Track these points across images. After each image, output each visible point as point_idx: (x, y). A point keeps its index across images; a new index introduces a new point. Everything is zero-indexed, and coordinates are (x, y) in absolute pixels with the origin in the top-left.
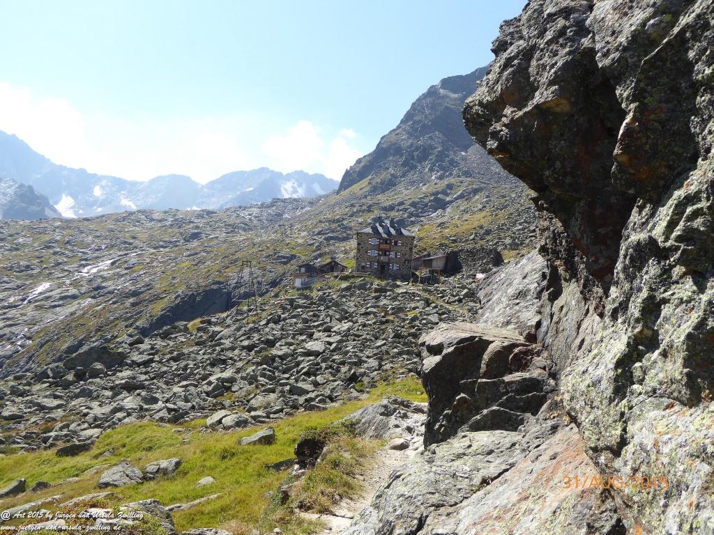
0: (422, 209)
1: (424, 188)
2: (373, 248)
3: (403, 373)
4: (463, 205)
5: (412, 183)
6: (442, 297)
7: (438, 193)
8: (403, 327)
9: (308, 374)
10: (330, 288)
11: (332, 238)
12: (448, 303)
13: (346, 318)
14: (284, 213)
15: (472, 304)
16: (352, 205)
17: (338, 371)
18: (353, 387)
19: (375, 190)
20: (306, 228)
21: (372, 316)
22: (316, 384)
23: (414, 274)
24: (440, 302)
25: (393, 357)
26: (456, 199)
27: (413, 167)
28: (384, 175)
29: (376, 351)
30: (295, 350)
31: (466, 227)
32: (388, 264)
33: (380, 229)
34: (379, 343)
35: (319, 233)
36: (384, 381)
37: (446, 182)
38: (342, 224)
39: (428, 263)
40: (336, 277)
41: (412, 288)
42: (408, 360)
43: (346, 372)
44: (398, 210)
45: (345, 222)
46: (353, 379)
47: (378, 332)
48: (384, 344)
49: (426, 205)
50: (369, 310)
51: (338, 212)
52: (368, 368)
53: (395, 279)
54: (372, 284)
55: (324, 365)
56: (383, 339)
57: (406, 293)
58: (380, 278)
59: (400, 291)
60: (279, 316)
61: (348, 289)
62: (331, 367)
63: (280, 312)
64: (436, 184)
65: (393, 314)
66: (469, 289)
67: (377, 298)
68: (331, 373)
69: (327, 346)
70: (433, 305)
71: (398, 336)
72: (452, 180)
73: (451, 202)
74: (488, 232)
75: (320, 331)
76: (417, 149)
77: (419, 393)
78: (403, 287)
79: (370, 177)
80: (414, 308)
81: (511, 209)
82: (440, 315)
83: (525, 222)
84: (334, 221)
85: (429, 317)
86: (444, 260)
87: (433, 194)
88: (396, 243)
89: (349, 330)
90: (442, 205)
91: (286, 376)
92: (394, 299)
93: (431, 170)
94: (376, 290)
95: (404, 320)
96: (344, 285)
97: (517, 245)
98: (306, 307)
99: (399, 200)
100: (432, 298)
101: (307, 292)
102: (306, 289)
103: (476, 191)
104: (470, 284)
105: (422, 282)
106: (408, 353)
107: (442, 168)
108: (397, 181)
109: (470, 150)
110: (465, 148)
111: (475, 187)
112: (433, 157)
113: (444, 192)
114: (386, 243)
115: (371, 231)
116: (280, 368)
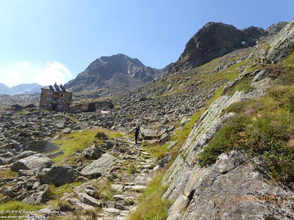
1: (92, 91)
2: (49, 97)
5: (88, 89)
7: (96, 93)
26: (103, 95)
27: (89, 84)
28: (79, 86)
37: (100, 89)
64: (96, 90)
72: (102, 89)
79: (73, 87)
88: (62, 95)
93: (95, 86)
99: (82, 94)
107: (99, 85)
108: (83, 88)
109: (109, 80)
110: (108, 80)
111: (110, 92)
112: (96, 81)
113: (99, 93)
114: (56, 95)
115: (49, 89)
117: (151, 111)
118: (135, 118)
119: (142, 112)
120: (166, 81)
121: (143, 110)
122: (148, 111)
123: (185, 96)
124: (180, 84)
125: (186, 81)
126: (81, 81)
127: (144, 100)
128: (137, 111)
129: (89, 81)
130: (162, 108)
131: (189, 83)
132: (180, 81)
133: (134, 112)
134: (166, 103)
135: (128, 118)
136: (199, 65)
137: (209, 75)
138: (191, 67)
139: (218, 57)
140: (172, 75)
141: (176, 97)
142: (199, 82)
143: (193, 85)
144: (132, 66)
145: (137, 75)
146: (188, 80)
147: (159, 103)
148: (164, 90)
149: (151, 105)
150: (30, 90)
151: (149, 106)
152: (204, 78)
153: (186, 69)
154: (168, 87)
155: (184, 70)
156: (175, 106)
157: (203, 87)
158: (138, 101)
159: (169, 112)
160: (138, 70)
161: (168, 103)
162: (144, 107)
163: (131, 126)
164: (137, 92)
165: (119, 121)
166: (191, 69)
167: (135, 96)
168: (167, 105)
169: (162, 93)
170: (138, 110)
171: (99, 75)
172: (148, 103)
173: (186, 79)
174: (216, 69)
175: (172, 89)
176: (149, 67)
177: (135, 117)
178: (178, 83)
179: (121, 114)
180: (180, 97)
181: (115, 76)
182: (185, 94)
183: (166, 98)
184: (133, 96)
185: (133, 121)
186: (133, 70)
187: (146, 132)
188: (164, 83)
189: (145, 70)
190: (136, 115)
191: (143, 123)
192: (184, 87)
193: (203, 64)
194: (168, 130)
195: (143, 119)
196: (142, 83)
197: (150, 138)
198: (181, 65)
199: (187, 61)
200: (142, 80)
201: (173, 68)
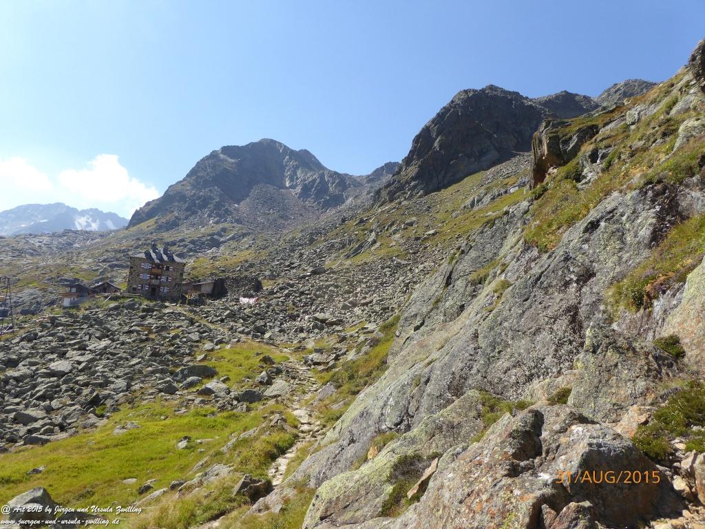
0: (200, 246)
1: (203, 230)
2: (145, 271)
3: (152, 394)
4: (233, 244)
5: (193, 225)
6: (206, 317)
7: (214, 234)
8: (163, 345)
9: (43, 398)
10: (98, 307)
11: (116, 266)
12: (211, 322)
13: (108, 336)
14: (74, 243)
15: (232, 323)
16: (138, 239)
17: (79, 393)
18: (93, 412)
19: (160, 228)
20: (93, 256)
21: (135, 334)
22: (49, 410)
23: (183, 297)
24: (204, 322)
25: (146, 376)
26: (228, 240)
27: (194, 213)
28: (169, 217)
29: (127, 370)
30: (37, 370)
31: (234, 260)
32: (159, 286)
33: (154, 255)
34: (135, 361)
35: (104, 261)
36: (129, 403)
37: (221, 226)
38: (128, 255)
39: (197, 288)
40: (106, 297)
41: (179, 309)
42: (160, 379)
43: (87, 395)
44: (179, 246)
45: (130, 253)
46: (95, 402)
47: (136, 350)
48: (139, 363)
49: (203, 243)
50: (133, 328)
51: (125, 244)
52: (114, 390)
53: (164, 300)
54: (140, 304)
55: (64, 387)
56: (139, 358)
57: (172, 313)
58: (149, 299)
59: (167, 311)
60: (36, 335)
61: (116, 308)
62: (72, 389)
63: (38, 329)
64: (212, 227)
65: (156, 332)
66: (230, 310)
67: (143, 318)
68: (70, 396)
69: (76, 365)
70: (197, 324)
71: (155, 354)
72: (226, 225)
73: (225, 242)
74: (252, 266)
75: (74, 350)
76: (199, 198)
77: (163, 417)
78: (170, 308)
79: (157, 218)
80: (178, 327)
81: (271, 249)
82: (202, 333)
83: (282, 259)
84: (120, 251)
85: (190, 335)
86: (212, 286)
87: (210, 235)
88: (168, 269)
89: (106, 348)
90: (217, 244)
91: (17, 400)
92: (160, 318)
93: (210, 216)
94: (144, 310)
95: (165, 338)
96: (113, 305)
97: (275, 277)
98: (69, 325)
99: (180, 238)
100: (196, 318)
101: (74, 311)
102: (73, 308)
103: (244, 235)
104: (233, 306)
105: (189, 304)
106: (162, 372)
107: (218, 215)
108: (181, 222)
109: (242, 203)
110: (238, 202)
112: (211, 206)
114: (158, 268)
115: (144, 257)
116: (13, 391)
117: (331, 300)
118: (303, 313)
119: (314, 300)
120: (367, 226)
121: (317, 297)
122: (326, 297)
123: (399, 266)
124: (394, 233)
125: (407, 228)
126: (176, 204)
127: (319, 274)
128: (307, 298)
129: (195, 204)
130: (352, 292)
131: (412, 232)
132: (394, 228)
133: (300, 301)
134: (360, 282)
135: (289, 312)
136: (438, 189)
137: (454, 214)
138: (421, 192)
139: (479, 171)
140: (380, 210)
141: (383, 268)
142: (431, 232)
143: (417, 239)
144: (296, 168)
145: (306, 190)
146: (411, 224)
147: (348, 281)
148: (361, 247)
149: (331, 285)
150: (45, 221)
151: (328, 287)
152: (443, 222)
153: (411, 196)
154: (369, 240)
155: (405, 199)
156: (377, 287)
157: (437, 246)
158: (307, 276)
159: (363, 301)
160: (310, 180)
161: (364, 280)
162: (320, 289)
163: (296, 331)
164: (306, 244)
165: (275, 320)
166: (420, 197)
167: (301, 255)
168: (364, 286)
169: (356, 252)
170: (309, 296)
171: (219, 190)
172: (327, 281)
173: (407, 224)
174: (468, 202)
175: (378, 244)
176: (336, 173)
177: (302, 311)
178: (391, 231)
179: (277, 305)
180: (390, 268)
181: (254, 192)
182: (399, 261)
183: (364, 268)
184: (296, 255)
185: (299, 319)
186: (297, 178)
187: (315, 357)
188: (363, 230)
189: (326, 179)
190: (303, 306)
191: (315, 327)
192: (402, 241)
193: (445, 187)
194: (340, 353)
195: (316, 319)
196: (318, 210)
197: (319, 364)
198: (401, 188)
199: (413, 179)
200: (319, 203)
201: (384, 194)
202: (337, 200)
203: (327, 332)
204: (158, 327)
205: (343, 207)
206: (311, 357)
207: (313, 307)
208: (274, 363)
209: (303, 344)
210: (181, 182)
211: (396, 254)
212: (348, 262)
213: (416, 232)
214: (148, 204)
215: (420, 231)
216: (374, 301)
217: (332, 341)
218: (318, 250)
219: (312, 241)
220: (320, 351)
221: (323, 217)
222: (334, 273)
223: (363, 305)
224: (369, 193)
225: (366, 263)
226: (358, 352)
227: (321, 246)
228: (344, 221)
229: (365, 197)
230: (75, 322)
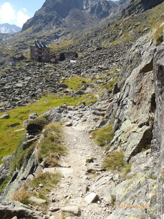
0: (51, 38)
1: (51, 31)
2: (36, 51)
3: (50, 93)
4: (64, 37)
5: (47, 29)
6: (60, 68)
7: (55, 33)
8: (48, 78)
9: (18, 94)
10: (22, 65)
11: (21, 48)
12: (62, 70)
13: (29, 75)
14: (2, 39)
15: (69, 70)
16: (27, 37)
17: (28, 93)
18: (34, 98)
19: (35, 31)
20: (11, 44)
21: (38, 74)
22: (21, 98)
23: (50, 61)
24: (59, 70)
25: (46, 88)
26: (62, 35)
27: (47, 24)
28: (37, 26)
29: (40, 86)
30: (12, 86)
31: (66, 45)
32: (42, 57)
33: (38, 45)
34: (41, 83)
35: (16, 46)
36: (44, 95)
37: (58, 29)
38: (24, 43)
39: (55, 57)
40: (24, 62)
41: (50, 65)
42: (51, 89)
43: (31, 93)
44: (43, 39)
45: (25, 43)
46: (34, 95)
47: (40, 80)
48: (43, 84)
49: (52, 37)
50: (36, 73)
51: (22, 39)
52: (38, 92)
53: (44, 62)
54: (36, 64)
55: (23, 91)
56: (42, 82)
57: (48, 67)
58: (39, 62)
59: (46, 66)
60: (5, 75)
61: (28, 65)
62: (26, 92)
63: (5, 74)
64: (55, 30)
65: (45, 74)
66: (68, 65)
67: (39, 69)
68: (26, 94)
69: (24, 85)
70: (57, 71)
71: (47, 81)
72: (60, 29)
73: (60, 36)
74: (73, 47)
75: (20, 80)
76: (48, 17)
77: (56, 99)
78: (47, 65)
79: (32, 26)
80: (51, 72)
81: (80, 39)
82: (60, 74)
83: (84, 43)
84: (21, 42)
85: (57, 75)
86: (60, 56)
87: (54, 34)
88: (44, 50)
89: (30, 79)
90: (57, 37)
91: (11, 95)
92: (45, 69)
93: (53, 25)
94: (38, 66)
95: (48, 76)
96: (27, 64)
97: (82, 51)
98: (15, 72)
99: (43, 35)
100: (57, 68)
101: (14, 67)
102: (14, 65)
103: (68, 33)
104: (69, 63)
105: (53, 63)
106: (51, 86)
107: (57, 24)
108: (42, 28)
109: (66, 18)
110: (64, 18)
111: (68, 31)
112: (54, 20)
113: (58, 33)
114: (41, 50)
115: (35, 46)
116: (8, 93)
117: (104, 60)
118: (94, 65)
119: (98, 60)
120: (119, 27)
121: (99, 59)
122: (102, 59)
124: (130, 30)
125: (135, 28)
126: (39, 20)
127: (99, 49)
128: (95, 60)
129: (47, 20)
130: (112, 57)
131: (137, 29)
132: (130, 28)
133: (93, 61)
134: (115, 52)
135: (89, 65)
136: (151, 8)
137: (157, 20)
138: (143, 9)
140: (124, 20)
141: (125, 46)
142: (146, 29)
143: (140, 32)
145: (93, 10)
146: (137, 26)
147: (111, 52)
148: (116, 37)
151: (103, 55)
152: (152, 24)
153: (138, 12)
154: (119, 34)
155: (136, 14)
156: (122, 54)
158: (95, 51)
159: (116, 60)
160: (94, 5)
161: (117, 52)
162: (100, 56)
163: (92, 72)
164: (93, 36)
165: (84, 68)
166: (143, 12)
167: (92, 41)
168: (117, 54)
169: (114, 39)
170: (96, 59)
171: (56, 12)
172: (102, 52)
175: (123, 35)
178: (129, 29)
179: (84, 63)
180: (127, 46)
181: (71, 12)
182: (131, 43)
183: (117, 46)
184: (90, 41)
185: (93, 68)
186: (89, 5)
187: (100, 81)
188: (117, 29)
189: (101, 4)
190: (94, 63)
191: (99, 71)
192: (133, 34)
193: (154, 6)
194: (108, 79)
195: (99, 68)
196: (98, 19)
197: (101, 83)
198: (134, 8)
199: (140, 3)
200: (98, 16)
201: (127, 11)
202: (106, 14)
203: (103, 72)
204: (44, 72)
205: (108, 17)
206: (98, 81)
207: (98, 63)
208: (86, 83)
209: (95, 77)
210: (40, 9)
211: (131, 39)
212: (111, 44)
213: (140, 29)
214: (28, 20)
215: (141, 29)
216: (121, 60)
217: (105, 75)
218: (99, 39)
219: (96, 35)
220: (101, 79)
221: (100, 23)
222: (105, 49)
223: (116, 62)
224: (120, 10)
225: (118, 44)
226: (113, 79)
227: (100, 37)
228: (109, 25)
229: (119, 12)
230: (16, 71)
